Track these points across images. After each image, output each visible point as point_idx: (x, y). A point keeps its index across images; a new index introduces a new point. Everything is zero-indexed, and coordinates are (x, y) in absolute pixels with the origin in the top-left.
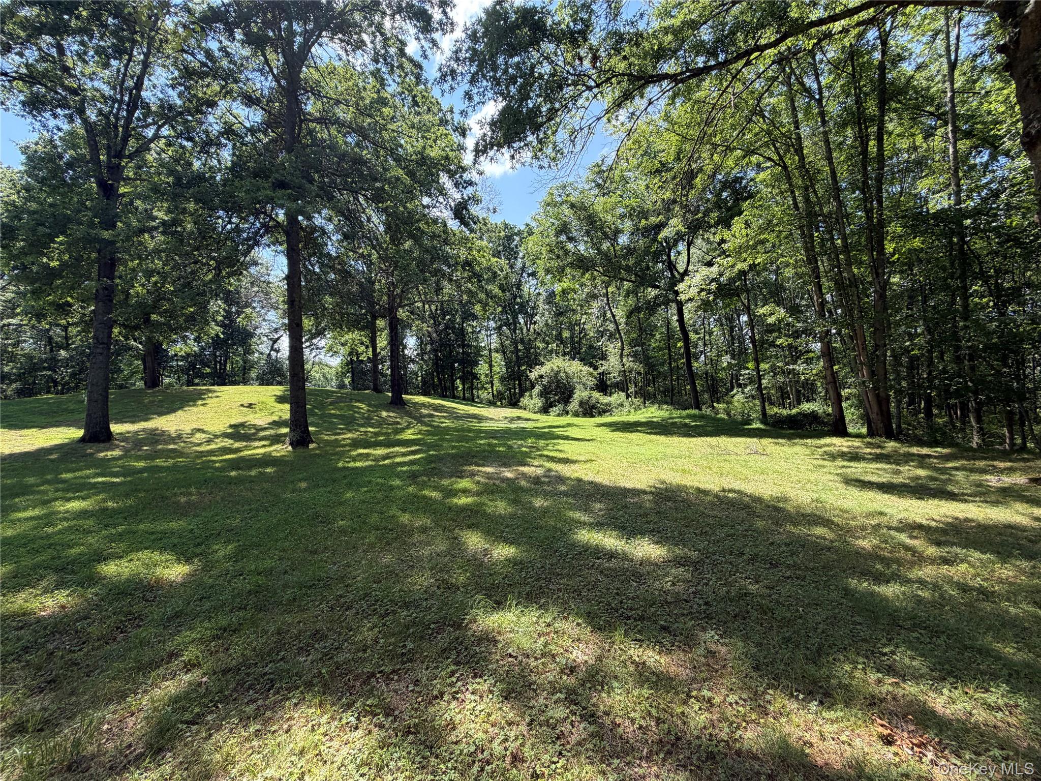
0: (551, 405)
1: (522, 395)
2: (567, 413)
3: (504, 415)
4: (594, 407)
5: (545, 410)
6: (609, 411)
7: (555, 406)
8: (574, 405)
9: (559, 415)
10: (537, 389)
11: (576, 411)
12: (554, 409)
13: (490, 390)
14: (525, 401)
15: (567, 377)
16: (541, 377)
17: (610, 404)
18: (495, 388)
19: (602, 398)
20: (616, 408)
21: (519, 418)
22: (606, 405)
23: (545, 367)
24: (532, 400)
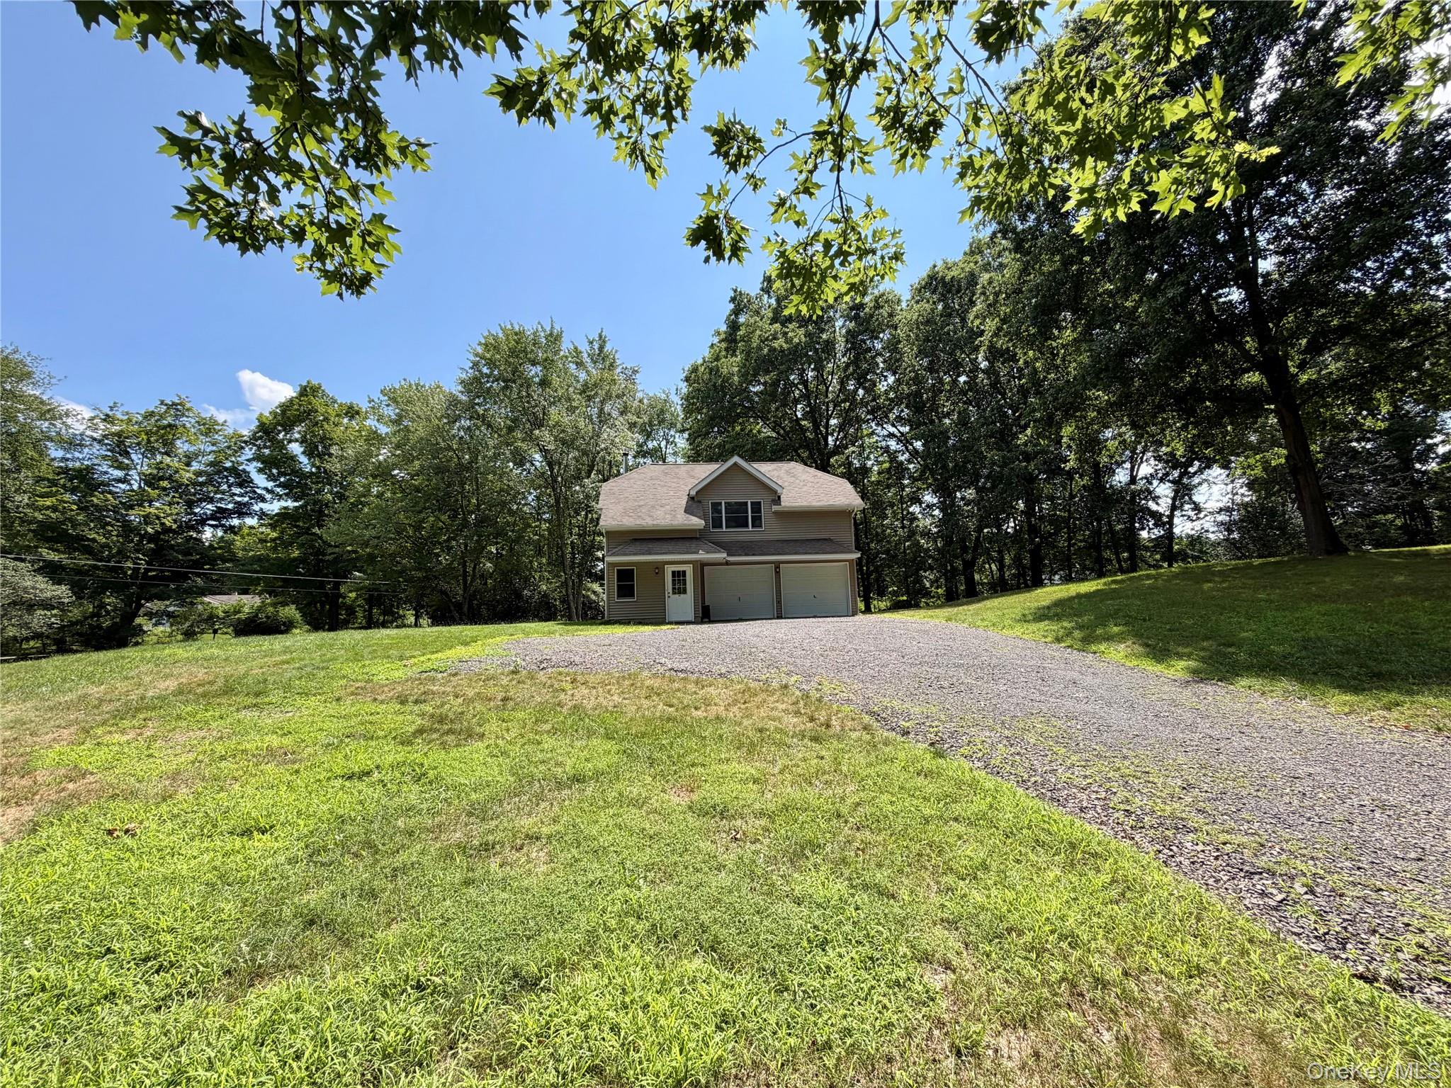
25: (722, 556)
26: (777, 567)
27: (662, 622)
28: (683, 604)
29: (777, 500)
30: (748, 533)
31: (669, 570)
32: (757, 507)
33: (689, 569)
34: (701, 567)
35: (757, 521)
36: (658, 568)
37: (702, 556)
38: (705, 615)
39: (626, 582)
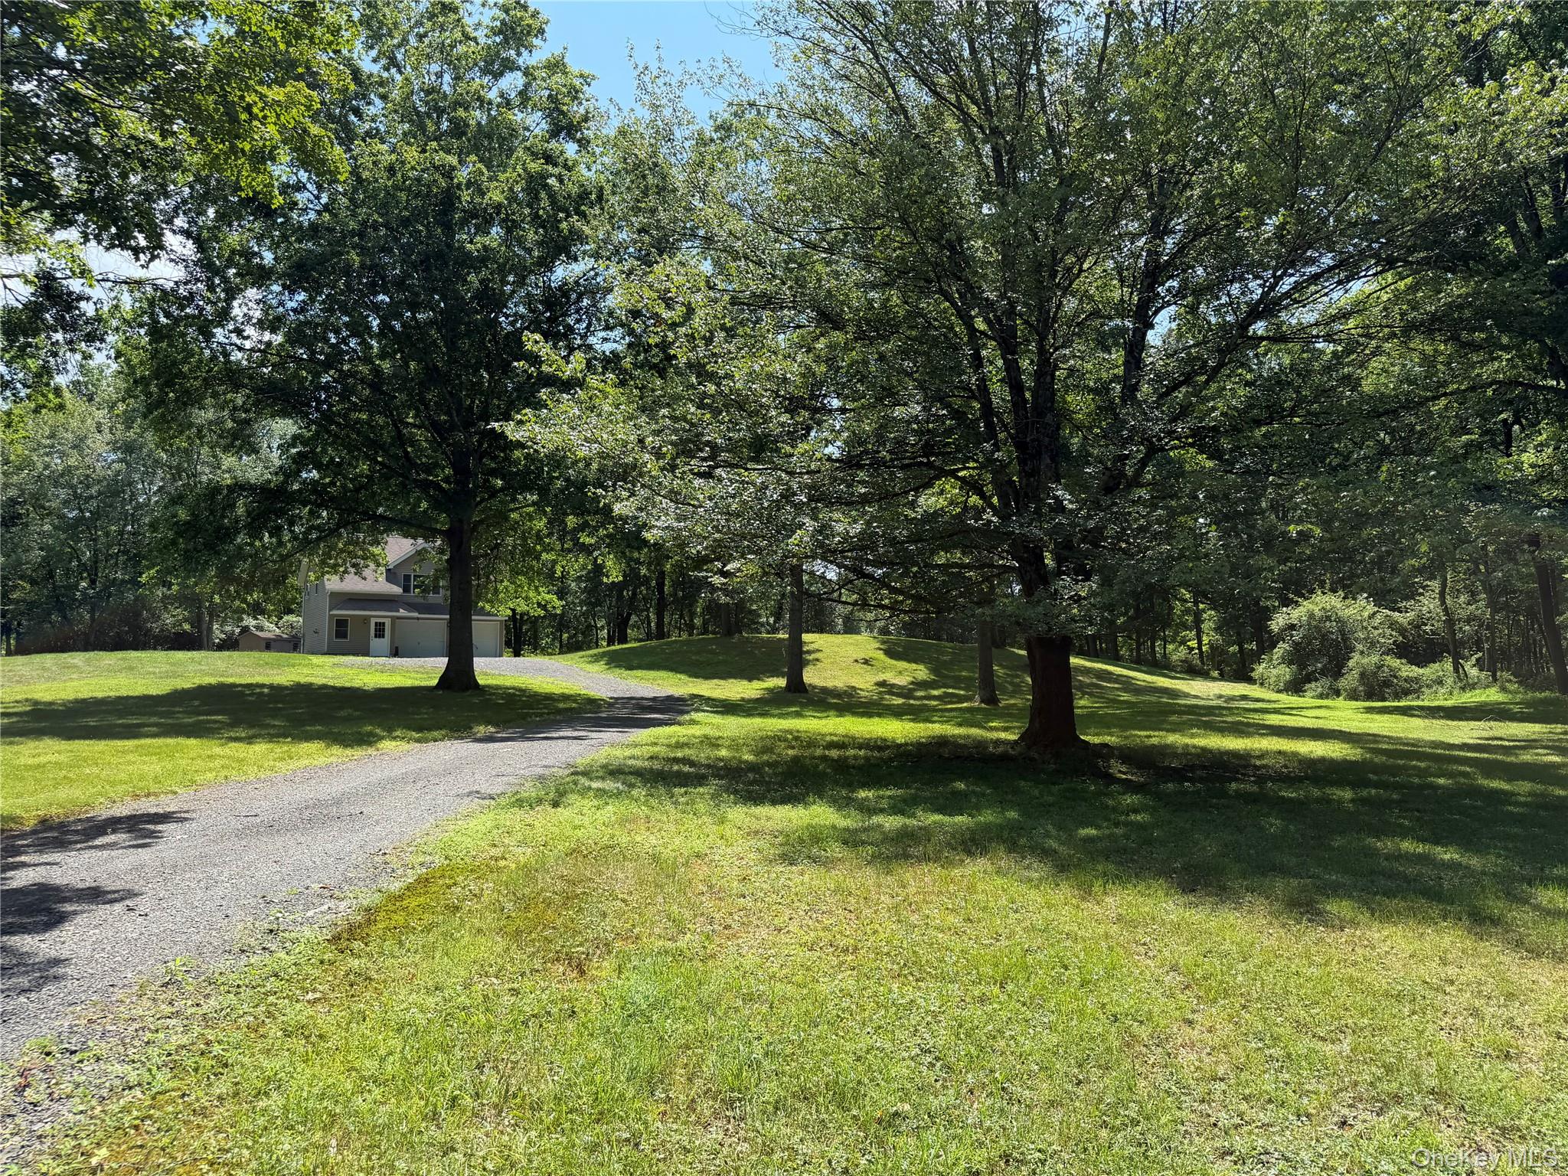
0: (1309, 678)
1: (1256, 657)
2: (1338, 693)
3: (1217, 692)
4: (1387, 683)
5: (1295, 687)
6: (1416, 691)
7: (1316, 680)
8: (1350, 679)
9: (1321, 696)
10: (1281, 649)
11: (1355, 690)
12: (1313, 685)
13: (1193, 644)
14: (1260, 669)
15: (1342, 632)
16: (1292, 627)
17: (1417, 680)
18: (1205, 640)
19: (1404, 668)
20: (1429, 686)
21: (1244, 698)
22: (1407, 680)
23: (1301, 608)
24: (1274, 668)
25: (416, 615)
27: (367, 654)
28: (383, 644)
30: (429, 598)
31: (373, 621)
33: (388, 622)
34: (394, 618)
36: (366, 620)
37: (401, 614)
38: (396, 653)
39: (341, 627)
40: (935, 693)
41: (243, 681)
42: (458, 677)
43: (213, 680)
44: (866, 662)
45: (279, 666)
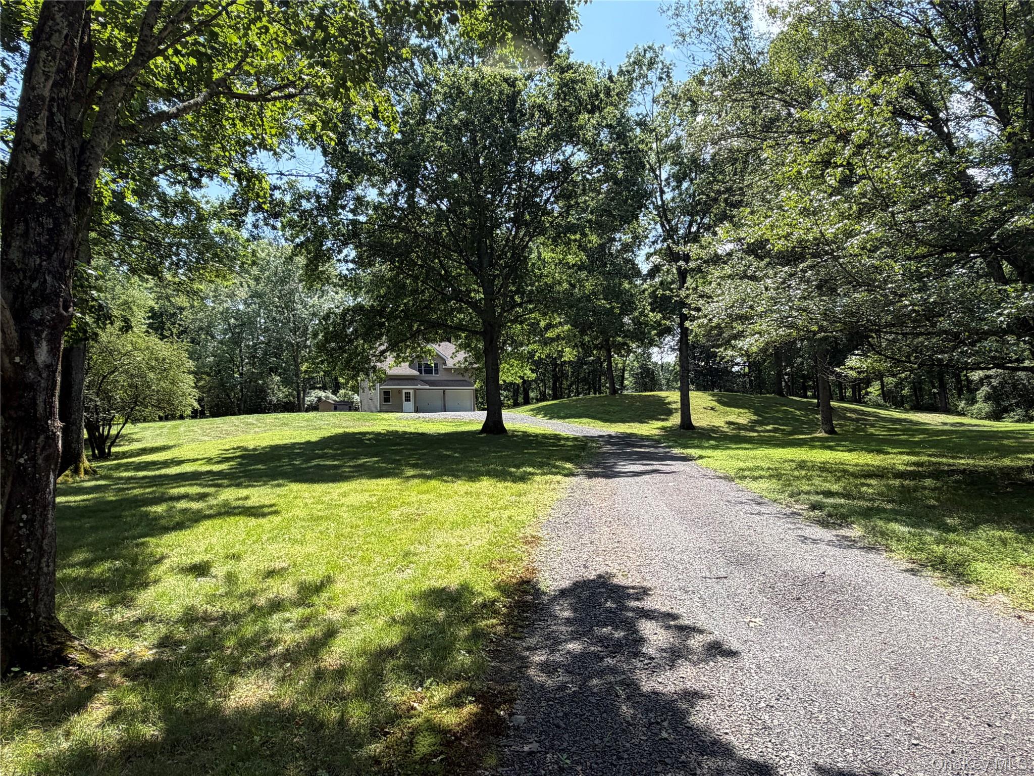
2: (1031, 419)
5: (996, 415)
9: (1018, 421)
10: (984, 391)
16: (989, 377)
25: (428, 387)
26: (444, 391)
27: (402, 411)
28: (410, 405)
29: (445, 364)
30: (433, 377)
31: (404, 391)
32: (436, 366)
33: (412, 392)
34: (415, 390)
35: (437, 372)
36: (400, 391)
37: (419, 387)
38: (417, 410)
39: (387, 396)
40: (768, 428)
41: (356, 430)
42: (494, 425)
43: (341, 431)
44: (712, 409)
45: (367, 420)
